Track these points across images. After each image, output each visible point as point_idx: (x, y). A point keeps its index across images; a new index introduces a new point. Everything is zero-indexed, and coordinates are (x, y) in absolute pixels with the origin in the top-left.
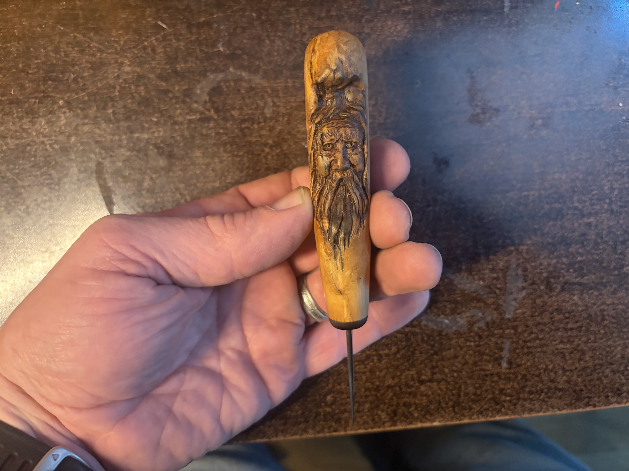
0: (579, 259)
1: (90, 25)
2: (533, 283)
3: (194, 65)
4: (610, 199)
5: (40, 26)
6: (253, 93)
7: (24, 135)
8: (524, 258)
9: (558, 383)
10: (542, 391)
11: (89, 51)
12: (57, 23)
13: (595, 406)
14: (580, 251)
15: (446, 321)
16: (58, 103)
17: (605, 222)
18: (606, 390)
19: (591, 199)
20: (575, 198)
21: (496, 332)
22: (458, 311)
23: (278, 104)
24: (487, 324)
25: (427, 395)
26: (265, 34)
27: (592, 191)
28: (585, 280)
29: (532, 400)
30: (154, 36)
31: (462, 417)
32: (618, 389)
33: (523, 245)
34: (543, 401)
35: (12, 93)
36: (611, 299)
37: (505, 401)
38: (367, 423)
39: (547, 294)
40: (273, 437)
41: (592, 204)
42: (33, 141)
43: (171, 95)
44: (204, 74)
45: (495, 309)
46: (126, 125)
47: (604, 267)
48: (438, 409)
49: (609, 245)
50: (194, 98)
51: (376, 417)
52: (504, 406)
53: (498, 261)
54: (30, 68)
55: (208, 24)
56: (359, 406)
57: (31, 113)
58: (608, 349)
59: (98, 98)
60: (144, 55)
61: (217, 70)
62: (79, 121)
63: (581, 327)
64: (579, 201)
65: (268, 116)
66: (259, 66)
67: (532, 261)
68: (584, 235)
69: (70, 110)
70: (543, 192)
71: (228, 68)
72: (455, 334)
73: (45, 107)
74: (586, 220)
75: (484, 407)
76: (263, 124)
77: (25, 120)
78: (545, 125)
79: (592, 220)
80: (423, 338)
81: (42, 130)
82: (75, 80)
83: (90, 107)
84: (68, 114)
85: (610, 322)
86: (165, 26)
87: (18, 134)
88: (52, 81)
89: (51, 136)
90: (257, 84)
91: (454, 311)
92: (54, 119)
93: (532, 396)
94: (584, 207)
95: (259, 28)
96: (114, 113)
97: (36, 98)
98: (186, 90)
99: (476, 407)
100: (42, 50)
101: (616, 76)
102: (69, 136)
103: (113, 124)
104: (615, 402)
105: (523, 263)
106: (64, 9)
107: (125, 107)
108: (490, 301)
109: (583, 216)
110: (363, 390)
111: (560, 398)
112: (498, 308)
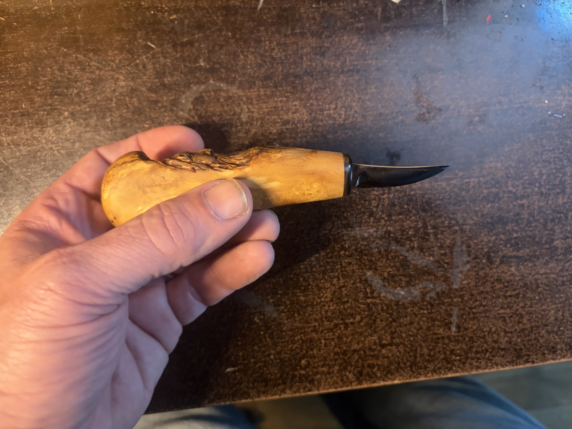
0: (515, 235)
1: (89, 47)
2: (476, 257)
3: (179, 78)
4: (540, 183)
5: (46, 49)
6: (231, 101)
7: (35, 142)
8: (467, 236)
9: (501, 343)
10: (487, 351)
11: (89, 69)
12: (61, 45)
13: (533, 362)
14: (515, 228)
15: (403, 293)
16: (64, 114)
17: (536, 203)
18: (542, 349)
19: (523, 184)
20: (510, 183)
21: (445, 301)
22: (412, 284)
23: (253, 110)
24: (438, 294)
25: (388, 357)
26: (239, 50)
27: (524, 176)
28: (520, 253)
29: (478, 359)
30: (145, 55)
31: (419, 376)
32: (553, 347)
33: (466, 225)
34: (489, 359)
35: (24, 106)
36: (543, 270)
37: (455, 360)
38: (337, 383)
39: (488, 267)
40: (256, 397)
41: (525, 188)
42: (43, 148)
43: (160, 105)
44: (188, 86)
45: (444, 281)
46: (122, 131)
47: (537, 242)
48: (398, 369)
49: (540, 223)
50: (180, 107)
51: (345, 377)
52: (455, 365)
53: (445, 239)
54: (38, 85)
55: (191, 43)
56: (330, 368)
57: (41, 124)
58: (543, 313)
59: (98, 109)
60: (136, 71)
61: (199, 82)
62: (81, 129)
63: (518, 294)
64: (513, 186)
65: (244, 120)
66: (235, 78)
67: (475, 239)
68: (518, 214)
69: (74, 120)
70: (481, 179)
71: (209, 80)
72: (410, 304)
73: (52, 119)
74: (519, 202)
75: (438, 366)
76: (240, 127)
77: (35, 130)
78: (482, 121)
79: (524, 201)
80: (383, 307)
81: (50, 138)
82: (78, 94)
83: (91, 117)
84: (72, 124)
85: (544, 289)
86: (153, 46)
87: (30, 142)
88: (58, 95)
89: (58, 143)
90: (233, 94)
91: (408, 284)
92: (61, 128)
93: (478, 356)
94: (517, 191)
95: (234, 46)
96: (112, 121)
97: (44, 110)
98: (173, 100)
99: (431, 366)
100: (48, 69)
101: (542, 77)
102: (74, 142)
103: (111, 130)
104: (551, 359)
105: (467, 240)
106: (66, 33)
107: (121, 116)
108: (440, 274)
109: (517, 199)
110: (332, 354)
111: (503, 356)
112: (446, 279)
